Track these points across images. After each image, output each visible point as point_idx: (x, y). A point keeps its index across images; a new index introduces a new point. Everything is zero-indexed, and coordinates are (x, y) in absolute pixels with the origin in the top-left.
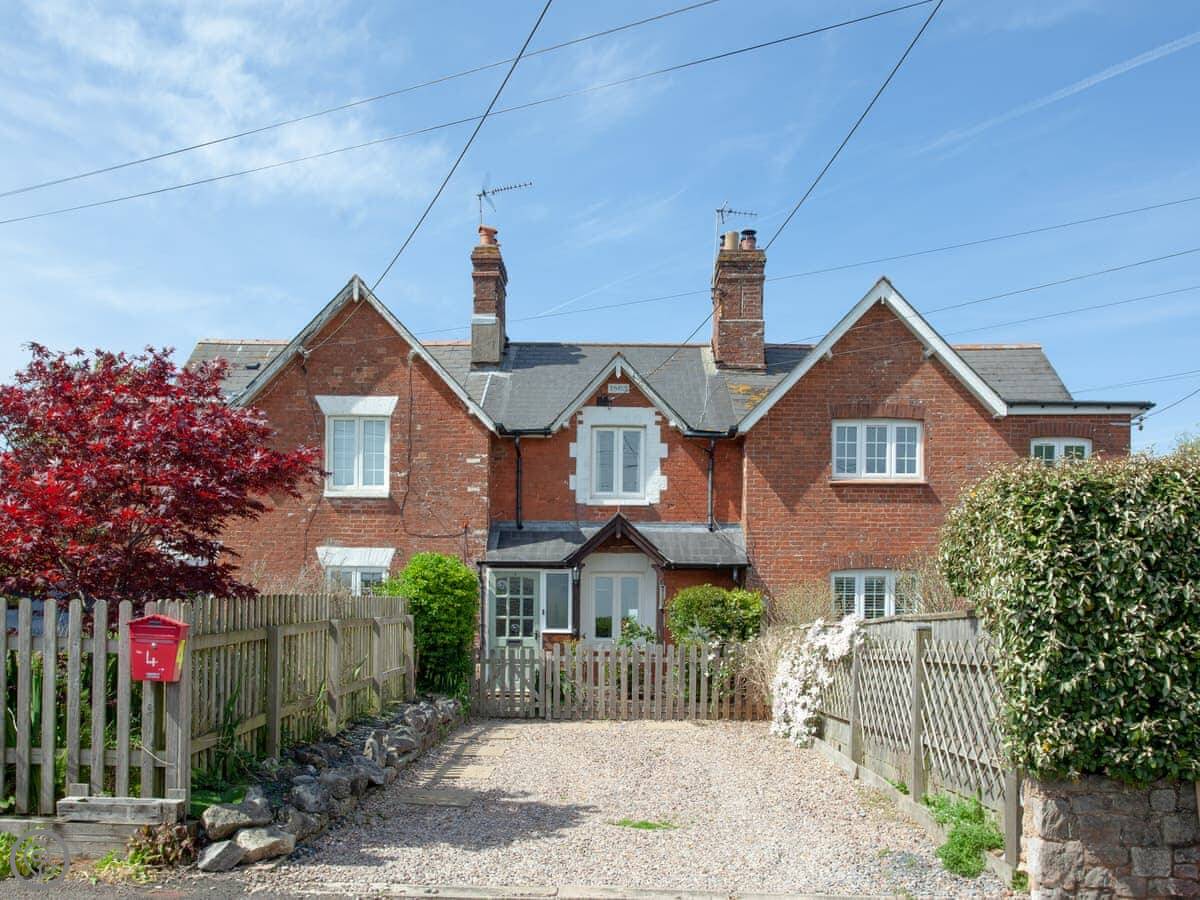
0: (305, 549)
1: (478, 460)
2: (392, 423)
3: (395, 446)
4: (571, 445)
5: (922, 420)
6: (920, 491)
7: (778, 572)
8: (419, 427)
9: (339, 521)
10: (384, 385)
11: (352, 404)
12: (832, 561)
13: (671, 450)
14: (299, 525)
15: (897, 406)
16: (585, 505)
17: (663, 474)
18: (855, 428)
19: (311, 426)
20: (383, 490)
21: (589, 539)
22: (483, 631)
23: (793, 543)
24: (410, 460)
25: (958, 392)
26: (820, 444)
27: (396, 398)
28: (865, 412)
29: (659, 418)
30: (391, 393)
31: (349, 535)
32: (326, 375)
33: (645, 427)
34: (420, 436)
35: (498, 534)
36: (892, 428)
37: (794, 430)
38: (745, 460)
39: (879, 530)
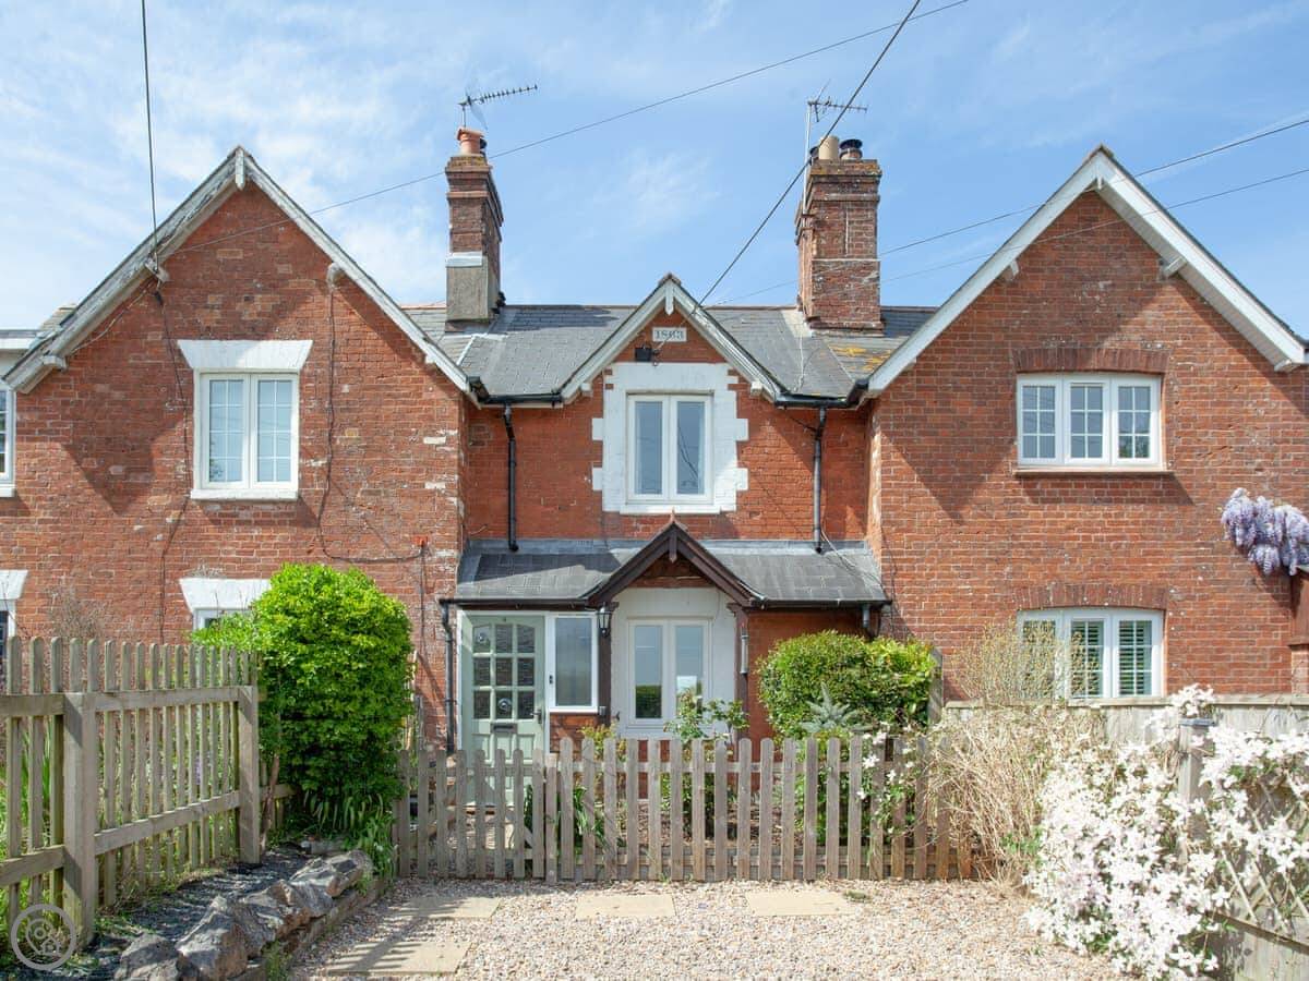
0: (162, 582)
1: (444, 439)
2: (302, 382)
3: (308, 419)
4: (595, 421)
5: (1160, 375)
6: (1160, 485)
7: (934, 613)
8: (346, 389)
9: (217, 537)
10: (291, 323)
11: (240, 353)
12: (1019, 595)
13: (754, 429)
14: (151, 544)
15: (1121, 354)
16: (618, 513)
17: (741, 465)
18: (1053, 388)
19: (171, 390)
20: (288, 489)
21: (623, 564)
22: (452, 711)
23: (957, 568)
24: (331, 440)
25: (1217, 330)
26: (996, 411)
27: (309, 343)
28: (1071, 362)
29: (735, 380)
30: (301, 336)
31: (234, 560)
32: (195, 307)
33: (711, 394)
34: (348, 402)
35: (479, 557)
36: (1111, 387)
37: (957, 389)
38: (877, 440)
39: (1094, 546)
